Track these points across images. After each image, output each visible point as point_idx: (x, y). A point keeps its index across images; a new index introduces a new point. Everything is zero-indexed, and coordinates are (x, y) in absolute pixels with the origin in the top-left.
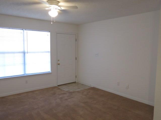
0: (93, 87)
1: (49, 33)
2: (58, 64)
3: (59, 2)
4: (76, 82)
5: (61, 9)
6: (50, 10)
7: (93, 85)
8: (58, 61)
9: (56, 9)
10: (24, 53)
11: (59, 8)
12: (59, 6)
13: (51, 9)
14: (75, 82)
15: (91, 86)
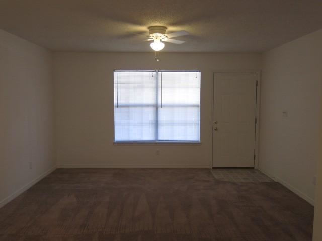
0: (276, 181)
1: (198, 74)
2: (216, 129)
4: (255, 168)
6: (153, 41)
7: (277, 179)
8: (215, 124)
10: (157, 107)
14: (253, 168)
15: (273, 179)
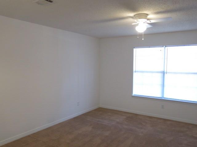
3: (147, 15)
5: (150, 22)
9: (144, 23)
11: (148, 22)
12: (148, 20)
13: (139, 24)
